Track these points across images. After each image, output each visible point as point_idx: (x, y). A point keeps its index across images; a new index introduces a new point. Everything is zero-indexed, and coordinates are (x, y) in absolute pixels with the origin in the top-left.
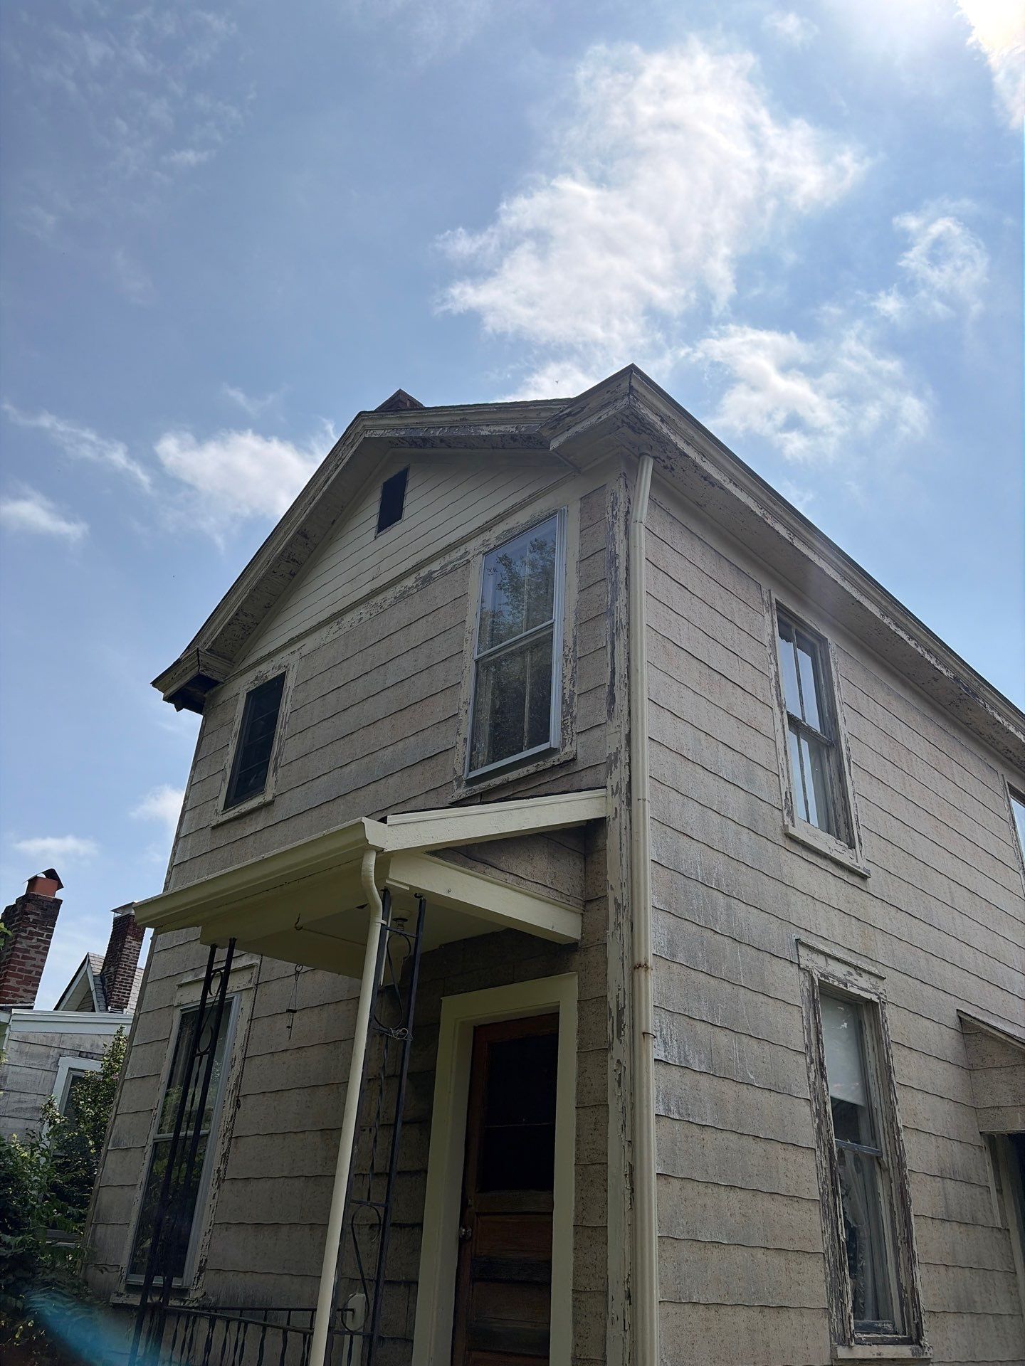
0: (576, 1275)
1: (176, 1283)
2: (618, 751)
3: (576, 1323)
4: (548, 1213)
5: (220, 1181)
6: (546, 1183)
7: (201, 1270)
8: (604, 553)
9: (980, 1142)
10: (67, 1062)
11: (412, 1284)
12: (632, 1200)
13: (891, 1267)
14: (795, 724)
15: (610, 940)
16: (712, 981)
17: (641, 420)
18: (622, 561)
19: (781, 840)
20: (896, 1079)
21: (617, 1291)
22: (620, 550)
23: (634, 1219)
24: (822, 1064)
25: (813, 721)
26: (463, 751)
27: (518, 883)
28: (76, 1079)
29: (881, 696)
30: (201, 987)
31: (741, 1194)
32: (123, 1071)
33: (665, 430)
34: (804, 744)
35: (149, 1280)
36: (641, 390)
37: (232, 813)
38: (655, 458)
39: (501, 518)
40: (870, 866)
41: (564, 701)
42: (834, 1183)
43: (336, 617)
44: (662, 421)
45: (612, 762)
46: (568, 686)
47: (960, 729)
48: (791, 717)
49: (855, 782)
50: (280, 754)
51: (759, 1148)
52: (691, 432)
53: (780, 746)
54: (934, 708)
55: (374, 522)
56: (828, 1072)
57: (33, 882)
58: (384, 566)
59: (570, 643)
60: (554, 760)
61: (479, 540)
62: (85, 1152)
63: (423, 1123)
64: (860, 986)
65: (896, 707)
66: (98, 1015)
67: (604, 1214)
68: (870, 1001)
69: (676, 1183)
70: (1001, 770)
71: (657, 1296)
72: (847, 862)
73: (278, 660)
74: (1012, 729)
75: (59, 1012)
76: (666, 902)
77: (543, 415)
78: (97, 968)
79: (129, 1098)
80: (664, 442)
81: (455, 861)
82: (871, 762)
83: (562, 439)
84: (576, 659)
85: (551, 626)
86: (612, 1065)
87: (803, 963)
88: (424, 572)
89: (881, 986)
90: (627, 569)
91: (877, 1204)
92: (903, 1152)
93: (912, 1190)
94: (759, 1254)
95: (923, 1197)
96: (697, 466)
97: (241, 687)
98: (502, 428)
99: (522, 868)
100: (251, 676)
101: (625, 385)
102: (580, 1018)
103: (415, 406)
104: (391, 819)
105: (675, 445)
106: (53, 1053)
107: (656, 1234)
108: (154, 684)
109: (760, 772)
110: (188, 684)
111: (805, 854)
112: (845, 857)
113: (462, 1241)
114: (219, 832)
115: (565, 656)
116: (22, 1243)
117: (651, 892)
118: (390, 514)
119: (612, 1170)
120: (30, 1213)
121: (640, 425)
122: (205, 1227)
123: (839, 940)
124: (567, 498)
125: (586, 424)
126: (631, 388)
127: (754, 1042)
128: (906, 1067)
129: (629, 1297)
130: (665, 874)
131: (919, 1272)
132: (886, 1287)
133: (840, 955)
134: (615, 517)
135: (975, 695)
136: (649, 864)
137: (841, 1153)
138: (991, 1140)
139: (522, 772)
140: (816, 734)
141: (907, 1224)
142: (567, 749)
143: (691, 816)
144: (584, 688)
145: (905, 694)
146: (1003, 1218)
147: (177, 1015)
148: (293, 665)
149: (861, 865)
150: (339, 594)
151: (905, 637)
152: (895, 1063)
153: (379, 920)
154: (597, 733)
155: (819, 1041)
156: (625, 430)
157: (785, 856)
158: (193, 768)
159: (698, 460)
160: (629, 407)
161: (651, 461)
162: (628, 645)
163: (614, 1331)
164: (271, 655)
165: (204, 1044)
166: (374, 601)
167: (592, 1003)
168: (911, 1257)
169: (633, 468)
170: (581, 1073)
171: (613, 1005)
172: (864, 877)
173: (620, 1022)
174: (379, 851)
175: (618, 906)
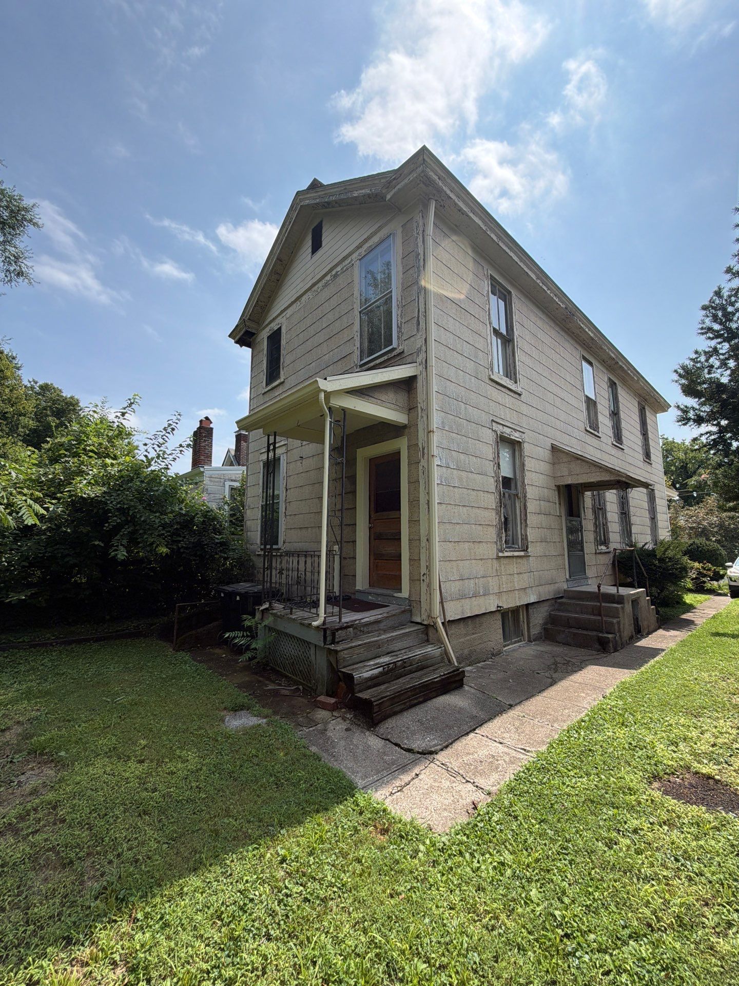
0: (409, 535)
1: (274, 547)
2: (421, 346)
3: (410, 549)
4: (399, 519)
5: (286, 516)
6: (398, 509)
7: (284, 542)
8: (413, 253)
9: (554, 488)
10: (228, 484)
11: (354, 542)
12: (429, 511)
13: (519, 528)
14: (496, 332)
15: (419, 423)
16: (459, 437)
17: (429, 178)
18: (421, 257)
19: (488, 381)
20: (526, 468)
21: (423, 539)
22: (421, 251)
23: (429, 517)
24: (499, 464)
25: (503, 331)
26: (357, 353)
27: (382, 403)
28: (232, 489)
29: (533, 318)
30: (266, 454)
31: (468, 508)
32: (246, 484)
33: (441, 184)
34: (499, 341)
35: (265, 547)
36: (428, 160)
37: (269, 388)
38: (436, 201)
39: (366, 240)
40: (522, 390)
41: (398, 327)
42: (501, 503)
43: (299, 298)
44: (439, 178)
45: (419, 351)
46: (399, 319)
47: (565, 332)
48: (494, 329)
49: (519, 355)
50: (284, 362)
51: (474, 493)
52: (453, 185)
53: (489, 341)
54: (554, 322)
55: (310, 250)
56: (501, 467)
57: (201, 421)
58: (316, 271)
59: (400, 299)
60: (395, 353)
61: (357, 253)
62: (240, 512)
63: (354, 492)
64: (515, 436)
65: (539, 323)
66: (236, 467)
67: (419, 516)
68: (519, 442)
69: (444, 506)
70: (580, 349)
71: (437, 539)
72: (514, 389)
73: (277, 321)
74: (587, 330)
75: (224, 467)
76: (441, 407)
77: (382, 181)
78: (233, 453)
79: (250, 492)
80: (440, 191)
81: (357, 396)
82: (527, 348)
83: (392, 193)
84: (402, 306)
85: (391, 292)
86: (421, 468)
87: (494, 428)
88: (334, 273)
89: (523, 436)
90: (424, 260)
91: (515, 509)
92: (526, 492)
93: (528, 504)
94: (473, 526)
95: (531, 507)
96: (456, 204)
97: (264, 335)
98: (363, 191)
99: (384, 397)
100: (267, 329)
101: (421, 159)
102: (408, 452)
103: (322, 185)
104: (328, 378)
105: (445, 192)
106: (222, 480)
107: (437, 521)
108: (229, 336)
109: (480, 353)
110: (243, 335)
111: (497, 387)
112: (513, 387)
113: (370, 528)
114: (265, 396)
115: (398, 305)
116: (222, 538)
117: (435, 405)
118: (317, 246)
119: (421, 502)
120: (224, 529)
121: (429, 182)
122: (283, 530)
123: (508, 419)
124: (395, 226)
125: (403, 184)
126: (424, 159)
127: (474, 458)
128: (529, 464)
129: (428, 540)
130: (441, 397)
131: (528, 530)
132: (517, 535)
133: (508, 425)
134: (418, 234)
135: (573, 315)
136: (434, 393)
137: (504, 494)
138: (558, 487)
139: (382, 359)
140: (504, 336)
141: (526, 515)
142: (400, 348)
143: (451, 373)
144: (407, 320)
145: (543, 317)
146: (560, 513)
147: (261, 464)
148: (283, 322)
149: (519, 390)
150: (299, 287)
151: (546, 289)
152: (526, 463)
153: (329, 419)
154: (412, 339)
155: (498, 456)
156: (422, 185)
157: (489, 387)
158: (251, 371)
159: (456, 201)
160: (423, 171)
161: (434, 202)
162: (425, 298)
163: (423, 551)
164: (274, 319)
165: (271, 470)
166: (313, 289)
167: (413, 447)
168: (526, 526)
169: (426, 207)
170: (409, 471)
171: (421, 446)
172: (520, 395)
173: (423, 452)
174: (325, 392)
175: (422, 410)
